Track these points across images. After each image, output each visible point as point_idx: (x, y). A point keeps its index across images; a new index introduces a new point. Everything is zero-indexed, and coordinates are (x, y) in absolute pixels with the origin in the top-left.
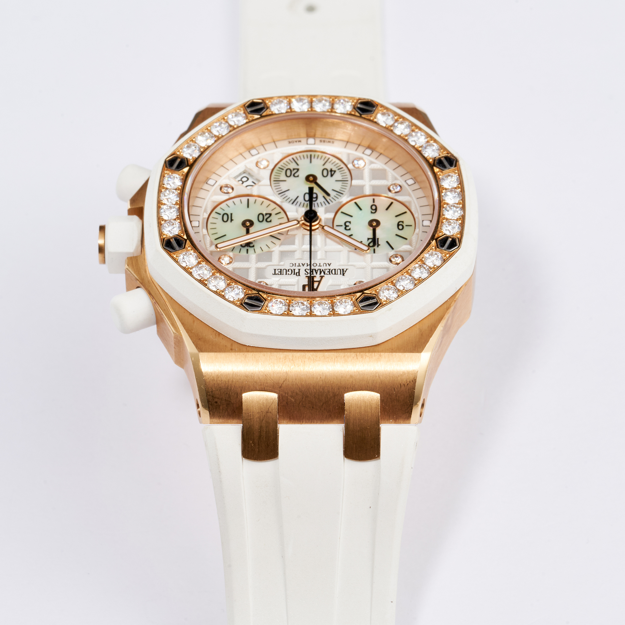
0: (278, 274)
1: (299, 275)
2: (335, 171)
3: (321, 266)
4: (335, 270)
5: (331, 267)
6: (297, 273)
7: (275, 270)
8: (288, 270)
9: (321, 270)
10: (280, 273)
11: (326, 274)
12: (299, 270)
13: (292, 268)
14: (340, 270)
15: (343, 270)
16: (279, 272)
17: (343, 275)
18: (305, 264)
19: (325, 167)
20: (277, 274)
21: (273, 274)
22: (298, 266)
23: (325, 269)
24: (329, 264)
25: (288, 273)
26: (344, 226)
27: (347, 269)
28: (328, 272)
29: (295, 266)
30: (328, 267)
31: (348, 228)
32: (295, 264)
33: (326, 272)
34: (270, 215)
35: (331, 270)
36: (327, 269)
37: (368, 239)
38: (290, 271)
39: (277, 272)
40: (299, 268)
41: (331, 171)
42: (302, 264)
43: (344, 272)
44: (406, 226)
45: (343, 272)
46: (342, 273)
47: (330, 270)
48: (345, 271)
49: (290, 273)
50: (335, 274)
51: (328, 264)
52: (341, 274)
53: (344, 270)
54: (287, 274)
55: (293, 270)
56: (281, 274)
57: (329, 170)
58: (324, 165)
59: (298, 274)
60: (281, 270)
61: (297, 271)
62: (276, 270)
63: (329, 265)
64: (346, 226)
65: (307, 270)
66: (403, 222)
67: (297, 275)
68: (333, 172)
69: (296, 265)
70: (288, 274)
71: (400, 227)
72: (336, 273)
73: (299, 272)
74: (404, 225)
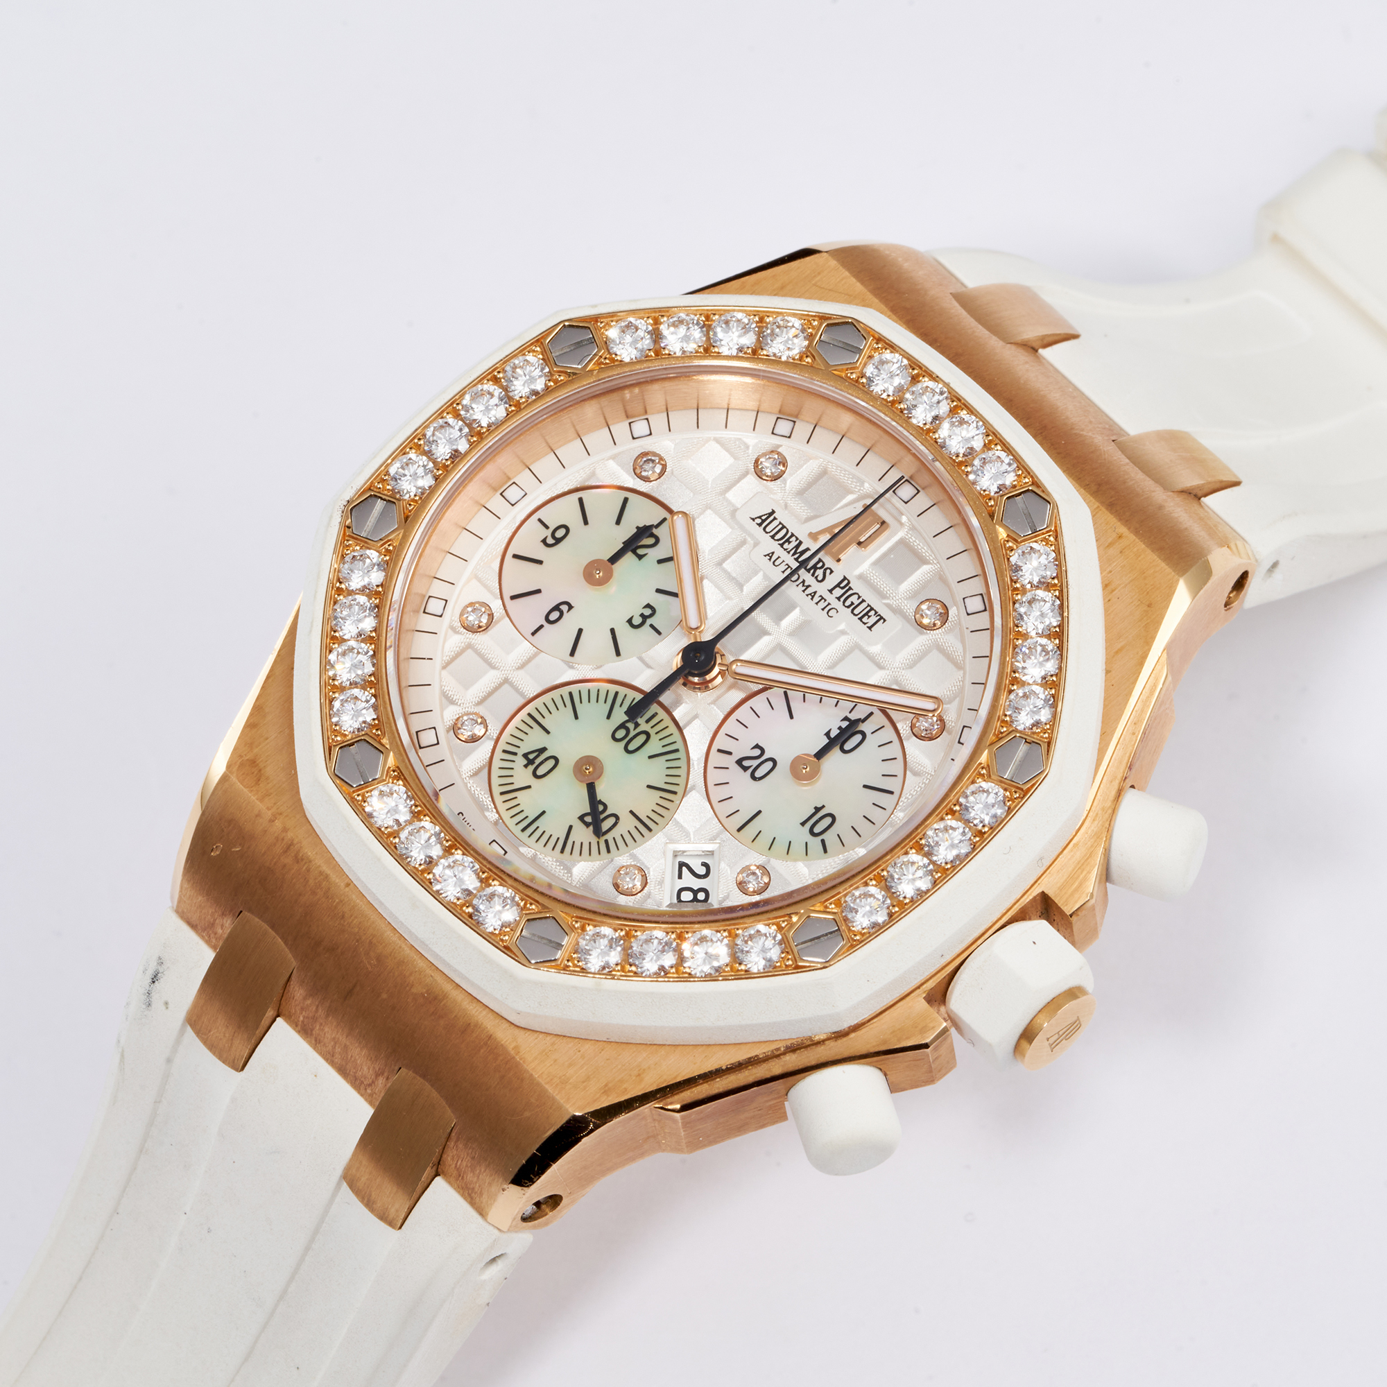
0: (876, 613)
1: (845, 578)
2: (525, 756)
3: (787, 564)
4: (773, 537)
5: (774, 546)
6: (842, 588)
7: (870, 628)
8: (848, 607)
9: (796, 556)
10: (872, 613)
11: (798, 541)
12: (831, 591)
13: (839, 605)
14: (764, 529)
15: (760, 525)
16: (869, 617)
17: (773, 512)
18: (807, 595)
19: (530, 780)
20: (879, 615)
21: (885, 621)
22: (825, 600)
23: (789, 552)
24: (771, 557)
25: (856, 602)
26: (649, 621)
27: (753, 520)
28: (790, 543)
29: (829, 604)
30: (779, 552)
31: (647, 612)
32: (823, 609)
33: (794, 544)
34: (739, 762)
35: (781, 542)
36: (785, 550)
37: (640, 557)
38: (848, 603)
39: (873, 619)
40: (826, 595)
41: (530, 762)
42: (812, 599)
43: (763, 518)
44: (547, 527)
45: (764, 520)
46: (772, 518)
47: (782, 545)
48: (760, 517)
49: (854, 599)
50: (784, 527)
51: (770, 560)
52: (775, 519)
53: (759, 521)
54: (861, 600)
55: (842, 599)
56: (872, 609)
57: (531, 768)
58: (529, 787)
59: (844, 584)
60: (860, 619)
61: (838, 592)
62: (869, 625)
63: (770, 555)
64: (644, 618)
65: (820, 578)
66: (544, 541)
67: (849, 583)
68: (531, 757)
69: (826, 603)
70: (859, 597)
71: (560, 533)
72: (781, 526)
73: (838, 585)
74: (549, 533)
